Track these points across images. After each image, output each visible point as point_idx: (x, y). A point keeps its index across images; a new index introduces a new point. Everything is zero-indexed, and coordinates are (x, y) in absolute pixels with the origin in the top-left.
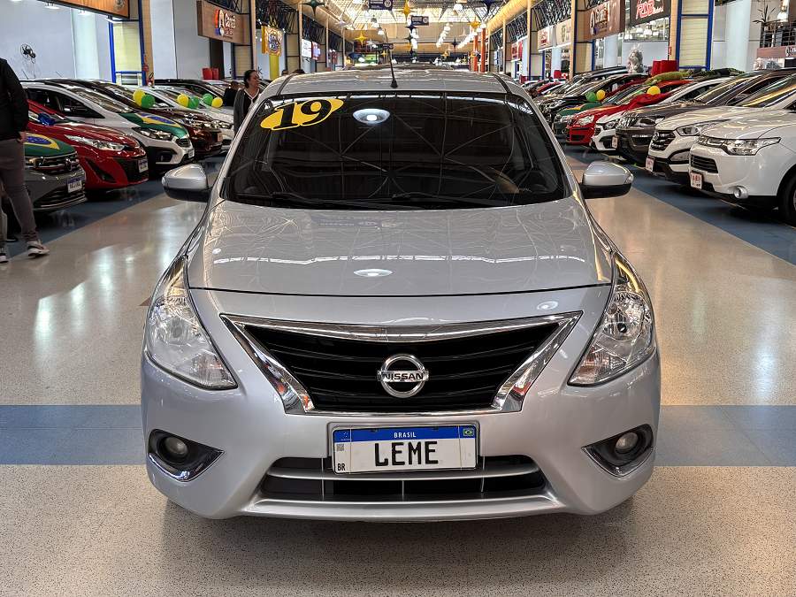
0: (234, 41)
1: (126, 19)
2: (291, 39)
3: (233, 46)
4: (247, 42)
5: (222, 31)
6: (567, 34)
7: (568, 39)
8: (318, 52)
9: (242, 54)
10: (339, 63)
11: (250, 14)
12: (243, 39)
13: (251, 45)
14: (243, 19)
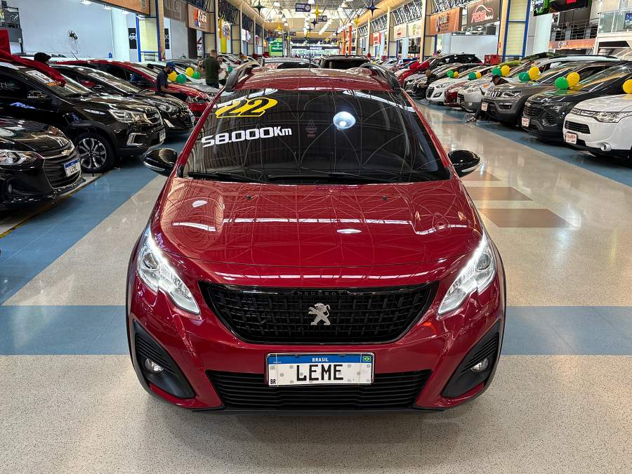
0: (205, 30)
1: (148, 16)
2: (235, 29)
3: (204, 33)
4: (213, 31)
5: (199, 24)
6: (416, 30)
7: (418, 33)
8: (249, 37)
9: (209, 38)
10: (260, 44)
11: (215, 12)
12: (210, 29)
13: (215, 33)
14: (210, 16)
